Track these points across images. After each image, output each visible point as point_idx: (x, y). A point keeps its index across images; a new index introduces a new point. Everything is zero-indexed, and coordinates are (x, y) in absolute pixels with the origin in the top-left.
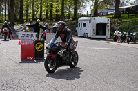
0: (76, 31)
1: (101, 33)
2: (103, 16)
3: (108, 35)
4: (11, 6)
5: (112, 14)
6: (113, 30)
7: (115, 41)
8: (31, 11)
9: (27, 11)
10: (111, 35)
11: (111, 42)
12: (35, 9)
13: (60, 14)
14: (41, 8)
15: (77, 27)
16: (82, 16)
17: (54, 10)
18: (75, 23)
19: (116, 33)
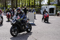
0: (41, 12)
1: (52, 12)
2: (52, 5)
3: (55, 13)
4: (12, 1)
5: (56, 4)
6: (57, 11)
7: (58, 16)
8: (21, 3)
9: (19, 3)
10: (56, 13)
11: (56, 16)
12: (23, 2)
13: (33, 4)
14: (25, 2)
15: (41, 10)
16: (43, 5)
17: (31, 3)
18: (40, 8)
19: (58, 12)
